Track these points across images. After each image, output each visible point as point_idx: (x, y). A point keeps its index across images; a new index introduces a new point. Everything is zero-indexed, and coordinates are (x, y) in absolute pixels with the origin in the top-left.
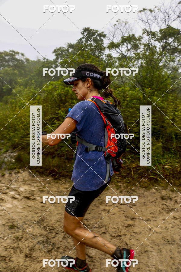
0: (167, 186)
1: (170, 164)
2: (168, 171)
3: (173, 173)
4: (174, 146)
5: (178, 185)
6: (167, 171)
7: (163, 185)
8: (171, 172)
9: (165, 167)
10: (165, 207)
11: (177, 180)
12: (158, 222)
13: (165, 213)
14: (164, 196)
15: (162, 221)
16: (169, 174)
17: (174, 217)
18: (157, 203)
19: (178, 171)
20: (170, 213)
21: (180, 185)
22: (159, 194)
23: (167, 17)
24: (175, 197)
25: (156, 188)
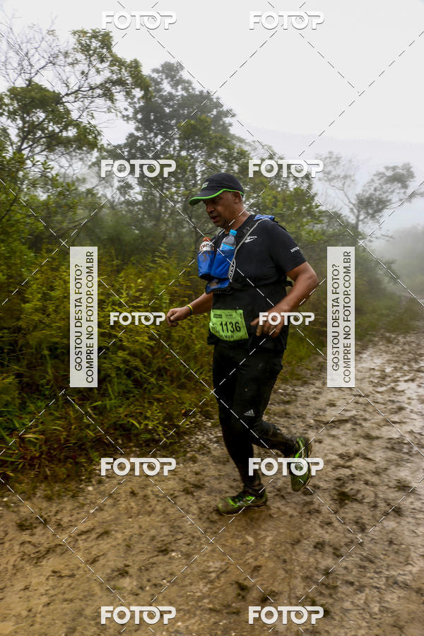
0: (36, 487)
1: (41, 427)
2: (35, 446)
3: (49, 449)
4: (48, 377)
5: (65, 476)
6: (32, 448)
7: (24, 487)
8: (44, 448)
9: (26, 438)
10: (29, 549)
11: (61, 465)
12: (7, 600)
13: (28, 568)
14: (26, 520)
15: (22, 594)
16: (37, 455)
17: (54, 572)
18: (7, 545)
19: (62, 441)
20: (44, 562)
21: (68, 476)
22: (14, 516)
23: (25, 63)
24: (57, 512)
25: (5, 499)
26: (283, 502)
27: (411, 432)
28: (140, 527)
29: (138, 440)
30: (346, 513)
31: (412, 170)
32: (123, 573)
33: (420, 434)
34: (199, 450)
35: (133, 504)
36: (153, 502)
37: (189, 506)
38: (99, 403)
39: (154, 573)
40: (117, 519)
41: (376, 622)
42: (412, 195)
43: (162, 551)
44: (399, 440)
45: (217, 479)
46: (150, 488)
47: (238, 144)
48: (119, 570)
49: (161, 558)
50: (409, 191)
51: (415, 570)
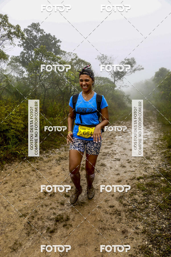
26: (64, 172)
27: (112, 150)
28: (17, 181)
29: (19, 157)
30: (82, 173)
31: (135, 60)
32: (11, 192)
33: (115, 150)
34: (40, 159)
35: (16, 175)
36: (22, 174)
37: (33, 174)
38: (6, 146)
39: (19, 192)
40: (10, 179)
41: (82, 197)
42: (135, 70)
43: (23, 186)
44: (107, 153)
45: (44, 167)
46: (22, 171)
47: (64, 53)
48: (9, 191)
49: (23, 188)
50: (134, 68)
51: (98, 185)
